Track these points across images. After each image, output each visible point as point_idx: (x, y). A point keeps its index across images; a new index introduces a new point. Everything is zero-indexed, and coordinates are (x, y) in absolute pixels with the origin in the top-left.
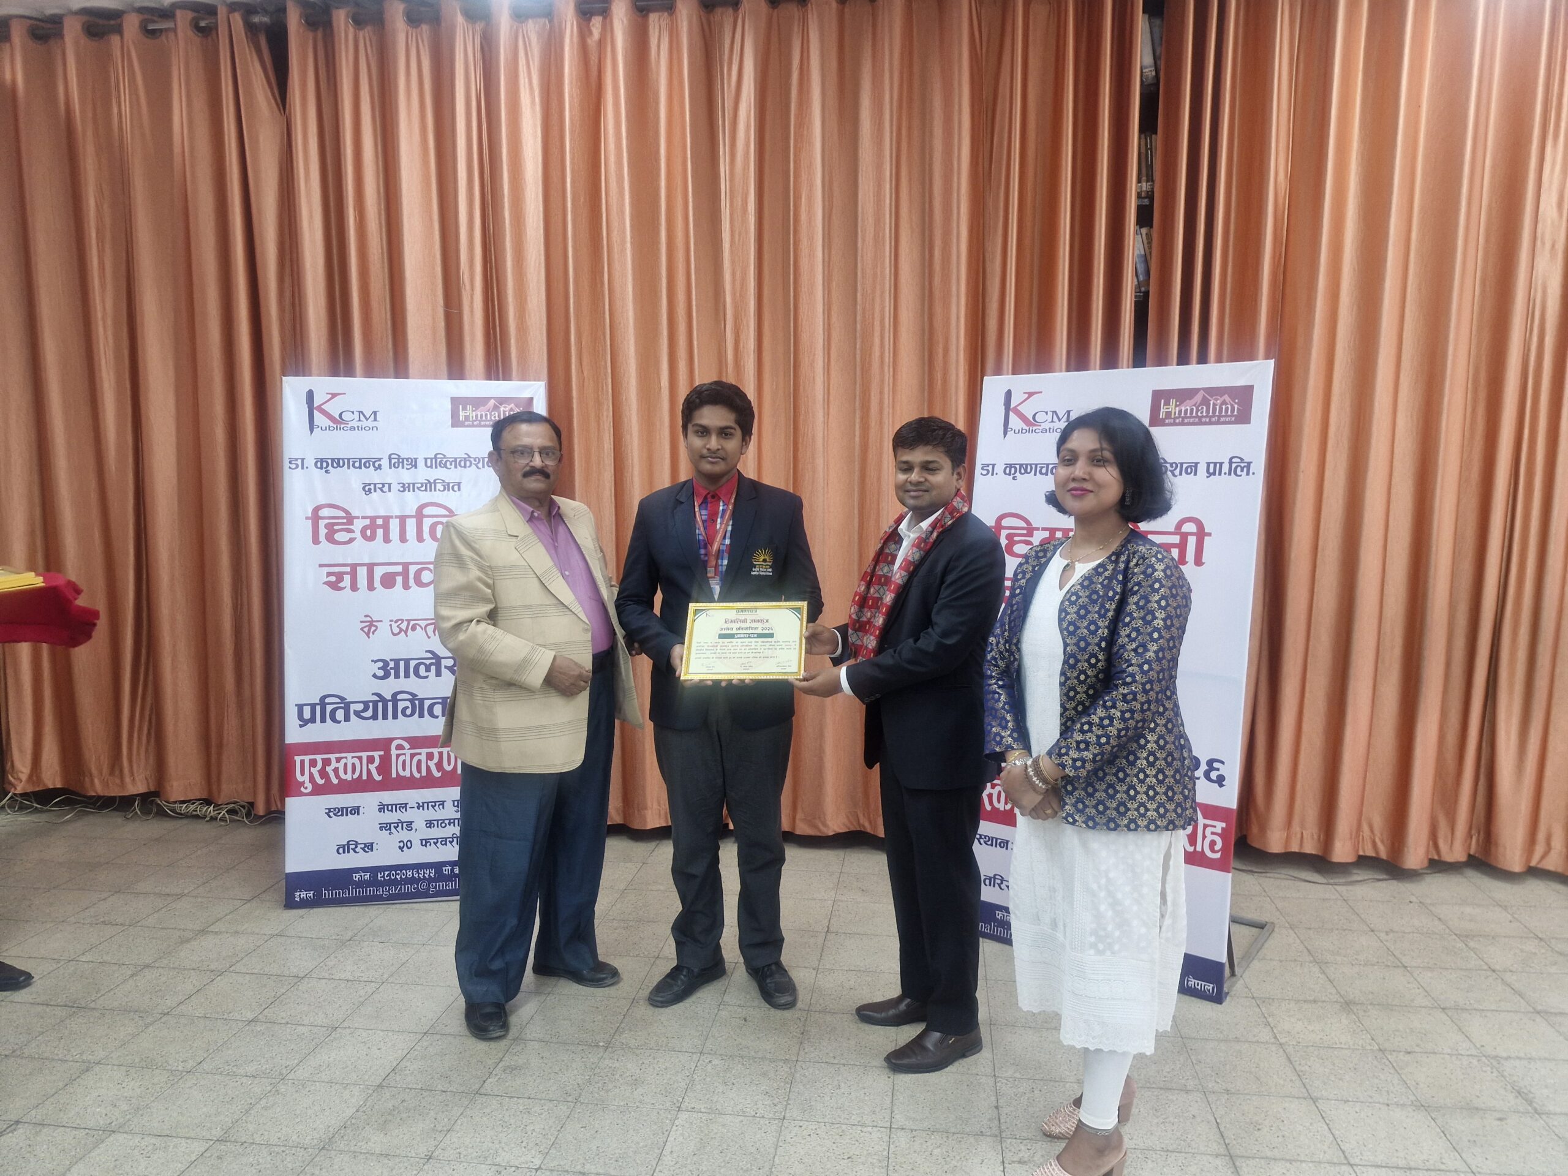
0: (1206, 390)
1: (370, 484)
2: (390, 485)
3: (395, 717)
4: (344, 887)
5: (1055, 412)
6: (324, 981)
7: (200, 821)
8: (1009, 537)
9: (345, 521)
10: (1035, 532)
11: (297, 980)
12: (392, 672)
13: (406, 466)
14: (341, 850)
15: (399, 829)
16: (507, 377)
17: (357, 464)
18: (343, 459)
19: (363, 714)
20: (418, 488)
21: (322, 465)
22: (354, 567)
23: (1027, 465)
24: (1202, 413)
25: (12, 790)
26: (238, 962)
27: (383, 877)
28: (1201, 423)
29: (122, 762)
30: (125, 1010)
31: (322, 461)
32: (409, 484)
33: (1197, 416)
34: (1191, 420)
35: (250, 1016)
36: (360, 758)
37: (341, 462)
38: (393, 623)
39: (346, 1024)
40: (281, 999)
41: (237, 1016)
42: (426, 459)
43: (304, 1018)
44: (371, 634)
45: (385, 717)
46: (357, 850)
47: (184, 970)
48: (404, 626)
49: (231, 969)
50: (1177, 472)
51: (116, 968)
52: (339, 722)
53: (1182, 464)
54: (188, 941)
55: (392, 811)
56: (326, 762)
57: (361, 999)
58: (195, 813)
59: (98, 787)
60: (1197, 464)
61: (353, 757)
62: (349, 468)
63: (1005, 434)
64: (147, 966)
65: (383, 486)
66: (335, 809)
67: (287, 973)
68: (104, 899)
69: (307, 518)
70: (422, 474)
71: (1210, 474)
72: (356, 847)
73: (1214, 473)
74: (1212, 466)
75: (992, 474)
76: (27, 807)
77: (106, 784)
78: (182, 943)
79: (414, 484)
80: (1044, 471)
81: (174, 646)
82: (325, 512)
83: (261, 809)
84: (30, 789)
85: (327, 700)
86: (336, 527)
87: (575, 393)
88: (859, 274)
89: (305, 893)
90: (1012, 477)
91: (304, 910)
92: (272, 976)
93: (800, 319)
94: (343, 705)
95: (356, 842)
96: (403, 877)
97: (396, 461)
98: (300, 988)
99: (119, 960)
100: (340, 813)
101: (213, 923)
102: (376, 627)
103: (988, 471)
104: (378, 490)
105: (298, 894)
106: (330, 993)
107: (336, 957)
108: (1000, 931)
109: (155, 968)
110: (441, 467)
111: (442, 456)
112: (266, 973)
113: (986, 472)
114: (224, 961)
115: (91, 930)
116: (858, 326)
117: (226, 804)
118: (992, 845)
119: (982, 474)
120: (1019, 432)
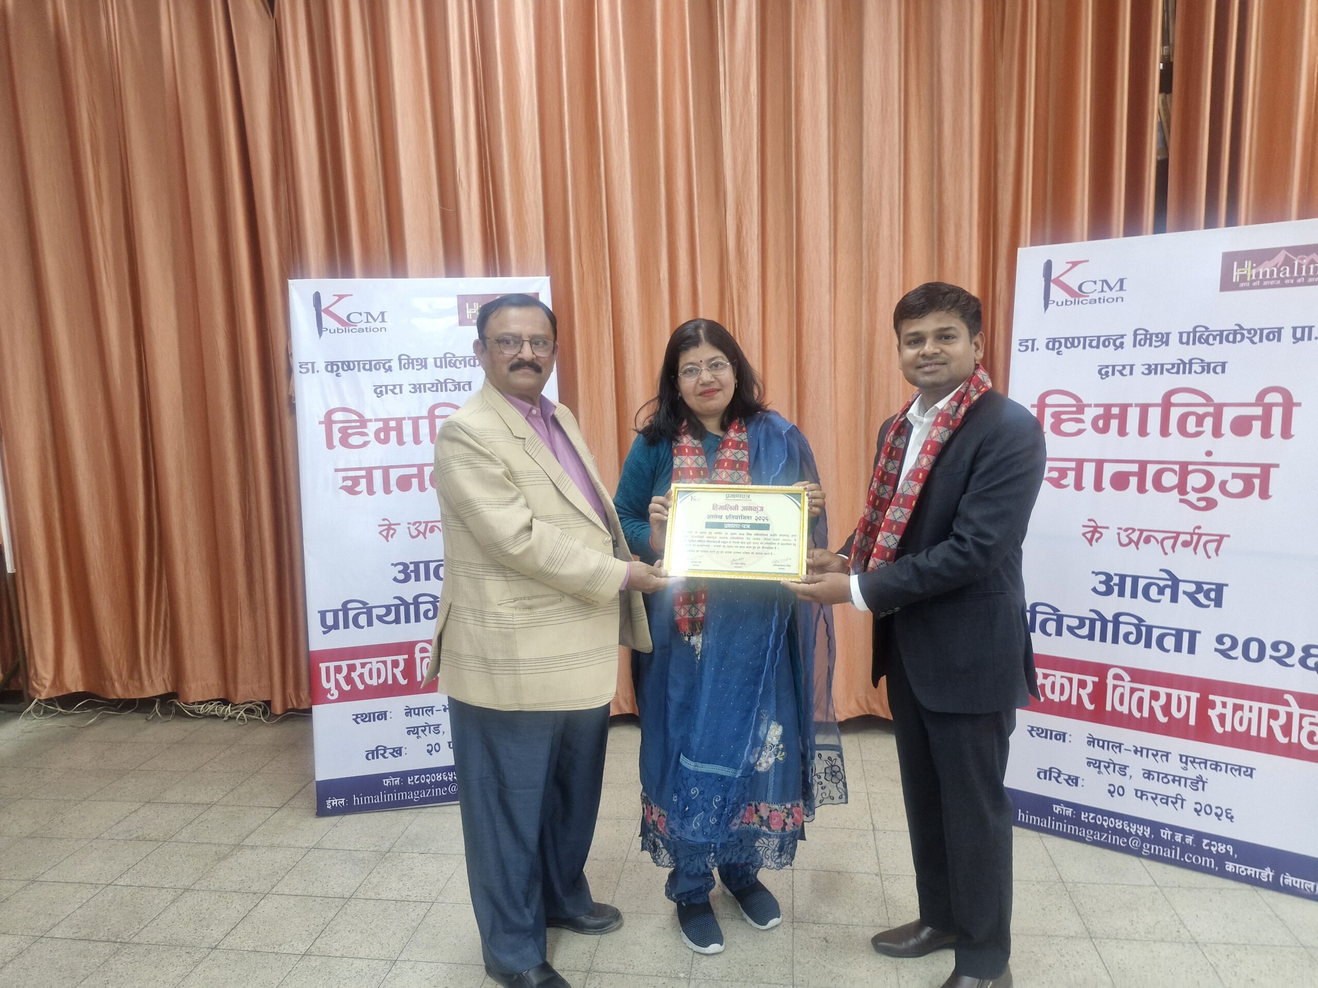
0: (1289, 249)
1: (381, 387)
2: (401, 386)
3: (417, 620)
4: (374, 793)
5: (1106, 281)
6: (372, 901)
7: (221, 721)
8: (1056, 415)
9: (358, 424)
10: (1086, 409)
11: (342, 902)
12: (413, 575)
13: (416, 367)
14: (370, 756)
15: (427, 732)
16: (505, 272)
17: (367, 367)
18: (353, 362)
19: (385, 618)
20: (429, 389)
21: (332, 368)
22: (369, 471)
23: (1073, 338)
24: (1285, 274)
25: (37, 697)
26: (279, 881)
27: (413, 781)
28: (1283, 285)
29: (140, 666)
30: (171, 945)
31: (332, 364)
32: (420, 385)
33: (1279, 278)
34: (1272, 283)
35: (302, 949)
36: (385, 663)
37: (351, 365)
38: (411, 526)
39: (404, 957)
40: (330, 926)
41: (286, 948)
42: (435, 359)
43: (359, 949)
44: (390, 538)
45: (408, 620)
46: (386, 755)
47: (226, 892)
48: (422, 528)
49: (274, 890)
50: (1256, 339)
51: (155, 892)
52: (362, 627)
53: (1262, 330)
54: (225, 857)
55: (418, 714)
56: (352, 668)
57: (414, 924)
58: (213, 713)
59: (119, 691)
60: (1280, 329)
61: (377, 662)
62: (359, 370)
63: (1046, 307)
64: (186, 890)
65: (395, 388)
66: (362, 715)
67: (331, 894)
68: (136, 811)
69: (320, 423)
70: (432, 374)
71: (1297, 340)
72: (385, 752)
73: (1302, 339)
74: (1299, 332)
75: (1033, 350)
76: (52, 712)
77: (126, 688)
78: (219, 860)
79: (425, 385)
80: (1094, 343)
81: (186, 553)
82: (337, 416)
83: (278, 708)
84: (54, 694)
85: (350, 606)
86: (350, 431)
87: (575, 288)
88: (865, 152)
89: (336, 800)
90: (1056, 351)
91: (335, 817)
92: (317, 898)
93: (803, 202)
94: (365, 610)
95: (385, 747)
96: (433, 780)
97: (406, 361)
98: (349, 912)
99: (157, 883)
100: (367, 719)
101: (247, 836)
102: (395, 530)
103: (1027, 347)
104: (389, 392)
105: (330, 801)
106: (381, 917)
107: (379, 873)
108: (1059, 825)
109: (196, 892)
110: (450, 366)
111: (452, 356)
112: (309, 894)
113: (1023, 348)
114: (265, 881)
115: (126, 847)
116: (865, 207)
117: (242, 704)
118: (1046, 737)
119: (1019, 350)
120: (1062, 304)
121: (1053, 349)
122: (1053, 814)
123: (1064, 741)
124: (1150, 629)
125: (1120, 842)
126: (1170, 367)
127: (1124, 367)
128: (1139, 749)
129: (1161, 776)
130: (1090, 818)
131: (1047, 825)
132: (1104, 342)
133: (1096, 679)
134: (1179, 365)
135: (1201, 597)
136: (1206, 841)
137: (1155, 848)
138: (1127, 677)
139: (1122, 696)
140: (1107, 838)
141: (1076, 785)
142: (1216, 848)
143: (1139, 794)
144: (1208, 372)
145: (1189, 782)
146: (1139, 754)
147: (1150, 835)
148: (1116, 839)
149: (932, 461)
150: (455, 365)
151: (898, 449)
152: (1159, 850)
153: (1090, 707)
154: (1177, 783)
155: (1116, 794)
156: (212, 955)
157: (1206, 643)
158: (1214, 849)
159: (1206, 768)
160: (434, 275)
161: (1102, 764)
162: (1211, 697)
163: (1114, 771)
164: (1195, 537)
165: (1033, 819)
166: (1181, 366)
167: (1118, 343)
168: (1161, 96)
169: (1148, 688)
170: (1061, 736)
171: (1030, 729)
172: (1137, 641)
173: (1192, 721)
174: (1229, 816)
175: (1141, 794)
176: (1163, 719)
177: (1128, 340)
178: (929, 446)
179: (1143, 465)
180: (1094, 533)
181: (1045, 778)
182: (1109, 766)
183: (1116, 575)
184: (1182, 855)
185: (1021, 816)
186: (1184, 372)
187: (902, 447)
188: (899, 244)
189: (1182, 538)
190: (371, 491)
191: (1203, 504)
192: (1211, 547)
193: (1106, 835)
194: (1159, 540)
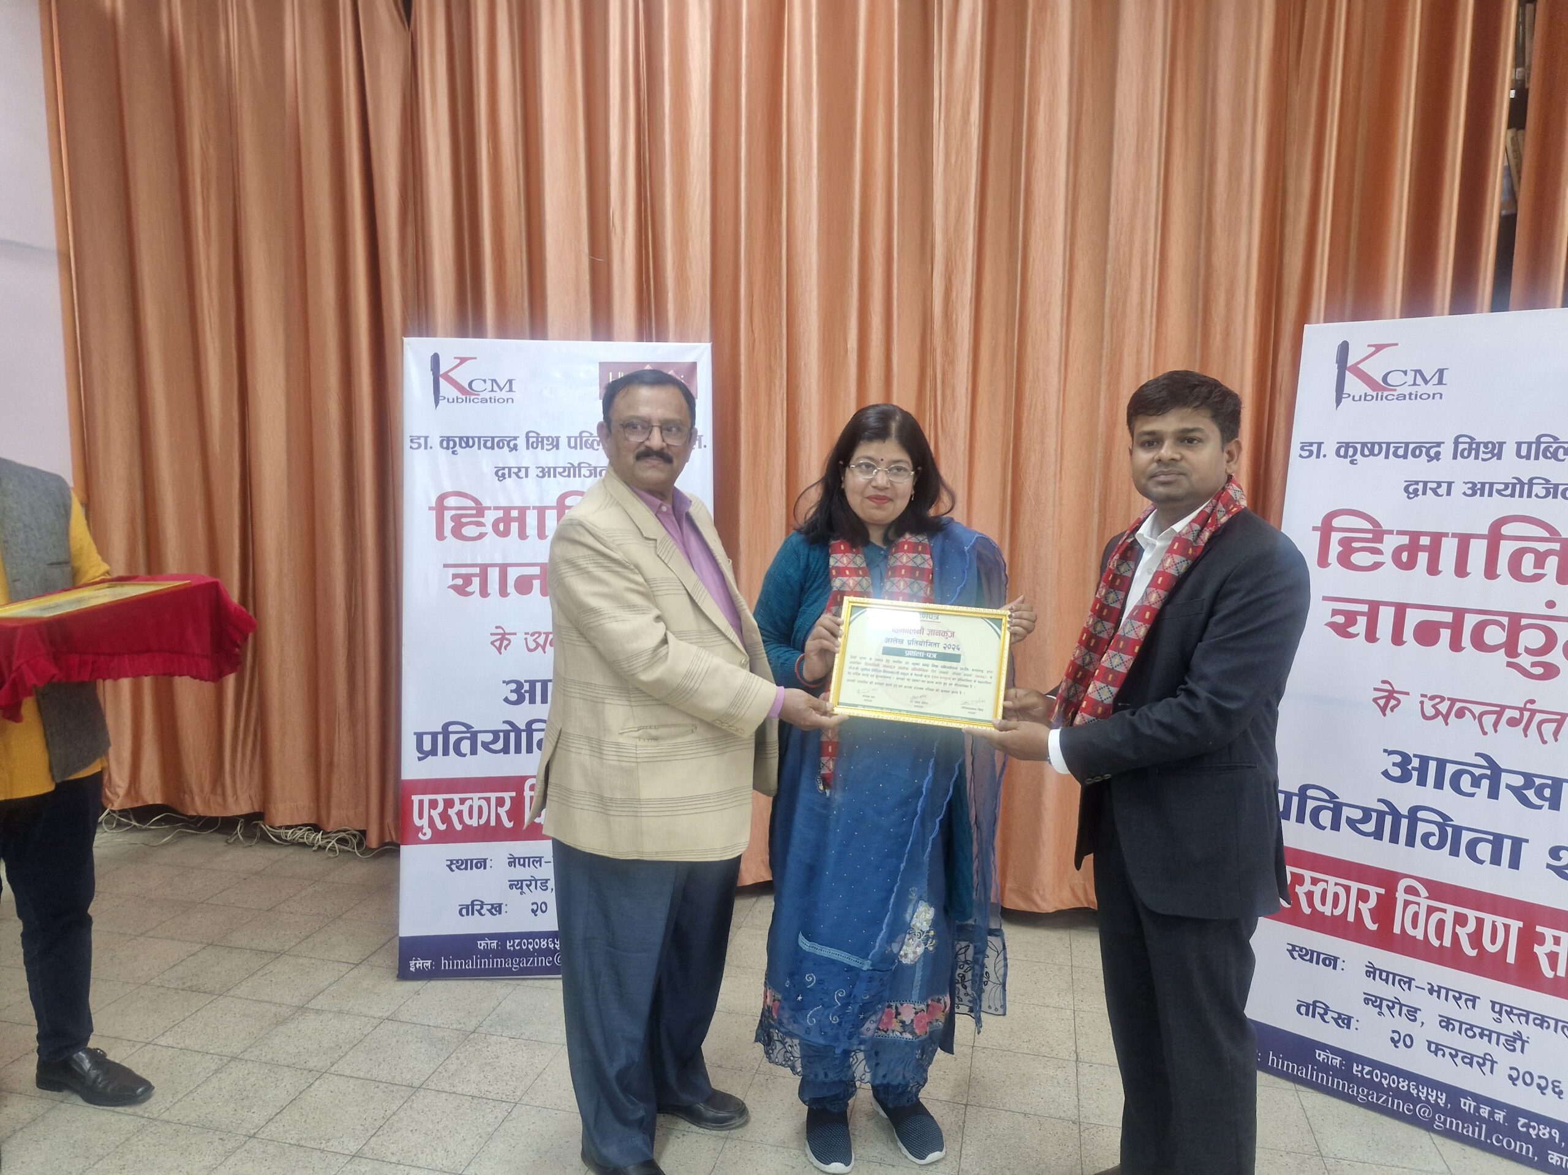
1: (503, 469)
2: (527, 469)
3: (529, 750)
4: (467, 957)
5: (1420, 372)
6: (444, 1095)
8: (1345, 543)
9: (474, 512)
10: (1386, 537)
11: (409, 1091)
12: (527, 695)
13: (546, 447)
14: (464, 912)
15: (533, 887)
16: (662, 337)
17: (489, 444)
18: (473, 438)
19: (490, 746)
20: (560, 474)
21: (448, 444)
22: (484, 568)
23: (1373, 444)
26: (341, 1058)
27: (513, 946)
29: (224, 780)
30: (203, 1127)
31: (448, 439)
32: (549, 468)
35: (354, 1148)
36: (488, 800)
37: (471, 441)
38: (528, 637)
40: (390, 1121)
41: (337, 1145)
42: (569, 438)
44: (503, 650)
45: (518, 750)
46: (483, 912)
47: (278, 1066)
48: (541, 640)
49: (333, 1069)
51: (197, 1058)
52: (464, 755)
54: (284, 1021)
55: (524, 865)
56: (449, 804)
57: (489, 1129)
58: (301, 840)
61: (479, 798)
62: (479, 448)
63: (1338, 402)
64: (234, 1059)
65: (519, 470)
66: (457, 861)
68: (194, 954)
69: (430, 508)
70: (564, 457)
72: (482, 908)
75: (1318, 456)
76: (126, 825)
77: (206, 803)
78: (277, 1024)
79: (555, 469)
80: (1401, 452)
81: (282, 651)
82: (451, 502)
83: (373, 840)
84: (128, 806)
85: (451, 728)
86: (464, 520)
87: (743, 359)
88: (1113, 198)
89: (421, 962)
90: (1349, 459)
91: (419, 982)
92: (380, 1084)
93: (1031, 259)
94: (469, 735)
95: (482, 902)
96: (536, 947)
97: (535, 439)
98: (415, 1106)
99: (203, 1046)
100: (464, 866)
101: (314, 997)
102: (509, 641)
103: (1311, 453)
104: (513, 475)
105: (414, 962)
106: (451, 1115)
107: (458, 1059)
108: (1323, 1077)
109: (244, 1062)
110: (586, 447)
111: (588, 435)
112: (373, 1078)
113: (1307, 453)
114: (324, 1057)
115: (176, 997)
116: (1109, 267)
117: (335, 833)
118: (1311, 961)
119: (1301, 456)
120: (1360, 400)
121: (1345, 456)
122: (1315, 1062)
123: (1335, 968)
124: (1458, 830)
125: (1404, 1108)
126: (1502, 487)
127: (1439, 484)
128: (1436, 988)
129: (1464, 1027)
130: (1365, 1072)
131: (1306, 1075)
132: (1414, 450)
133: (1382, 891)
134: (1514, 485)
135: (1530, 794)
136: (1522, 1121)
137: (1451, 1122)
138: (1424, 892)
139: (1416, 915)
140: (1386, 1101)
141: (1348, 1027)
142: (1536, 1132)
143: (1433, 1047)
144: (1555, 496)
145: (1502, 1039)
146: (1435, 994)
147: (1446, 1104)
148: (1399, 1104)
149: (1163, 597)
150: (592, 446)
151: (1122, 577)
152: (1457, 1124)
153: (1372, 927)
154: (1486, 1039)
155: (1401, 1045)
156: (247, 1147)
157: (1534, 856)
158: (1533, 1132)
159: (1527, 1022)
160: (578, 338)
161: (1385, 1003)
162: (1539, 929)
163: (1400, 1014)
164: (1527, 714)
165: (1288, 1065)
166: (1518, 486)
167: (1432, 454)
168: (1510, 133)
169: (1452, 909)
170: (1332, 961)
171: (1290, 948)
172: (1440, 846)
173: (1511, 958)
174: (1557, 1090)
175: (1436, 1048)
176: (1472, 953)
177: (1447, 450)
178: (1161, 579)
179: (1459, 614)
180: (1388, 699)
181: (1307, 1014)
182: (1393, 1007)
183: (1415, 756)
184: (1489, 1135)
185: (1273, 1060)
186: (1521, 496)
187: (1129, 574)
188: (1151, 316)
189: (1508, 714)
190: (484, 593)
191: (1539, 671)
192: (1549, 729)
193: (1385, 1097)
194: (1477, 716)
